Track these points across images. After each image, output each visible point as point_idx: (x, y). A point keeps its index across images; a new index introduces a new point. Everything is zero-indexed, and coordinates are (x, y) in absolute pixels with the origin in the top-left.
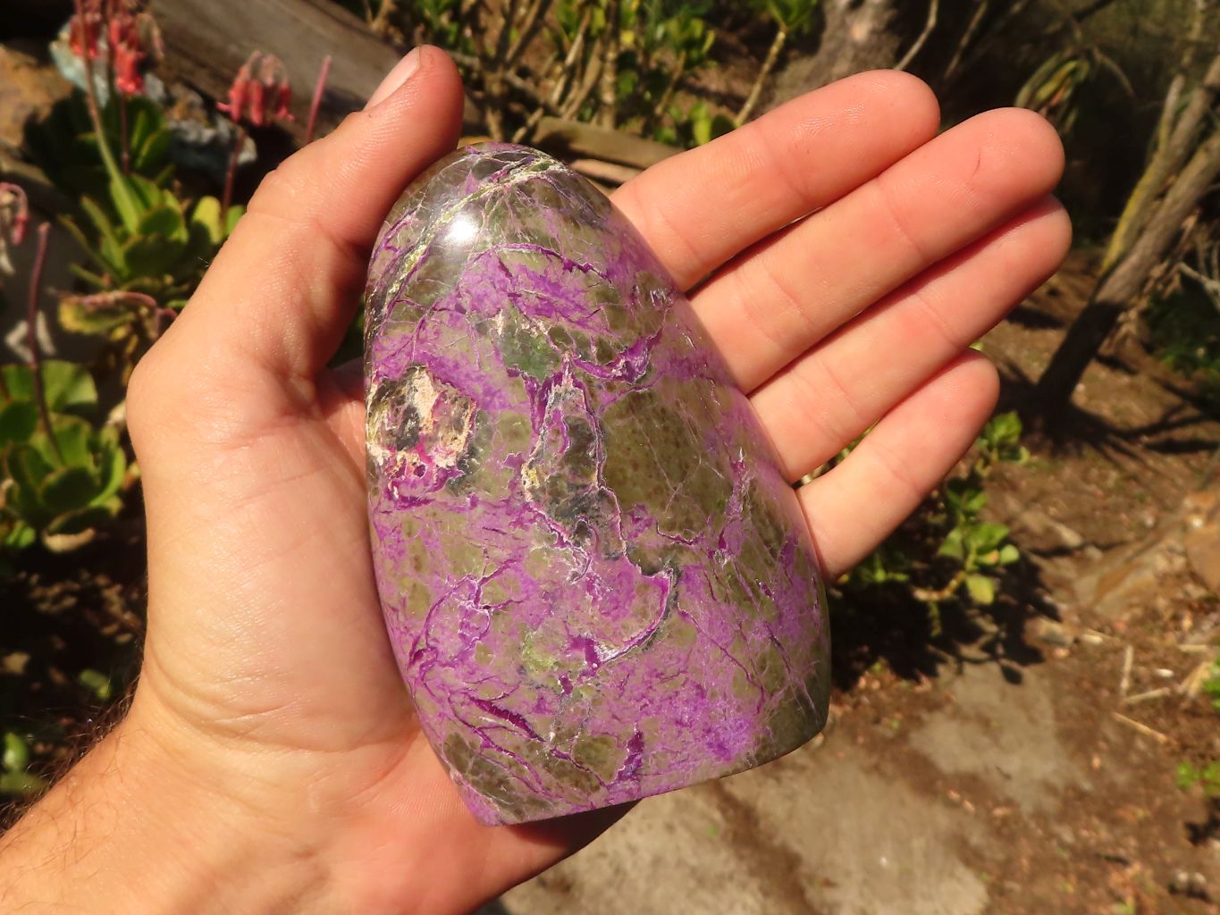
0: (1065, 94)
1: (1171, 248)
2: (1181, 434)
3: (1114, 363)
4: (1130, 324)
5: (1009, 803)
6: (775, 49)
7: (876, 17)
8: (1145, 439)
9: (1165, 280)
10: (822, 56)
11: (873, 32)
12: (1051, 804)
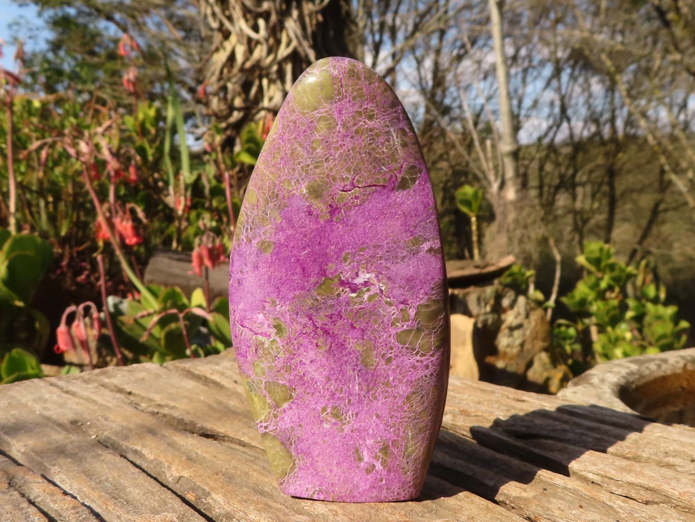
6: (474, 228)
7: (515, 184)
10: (499, 217)
11: (517, 191)
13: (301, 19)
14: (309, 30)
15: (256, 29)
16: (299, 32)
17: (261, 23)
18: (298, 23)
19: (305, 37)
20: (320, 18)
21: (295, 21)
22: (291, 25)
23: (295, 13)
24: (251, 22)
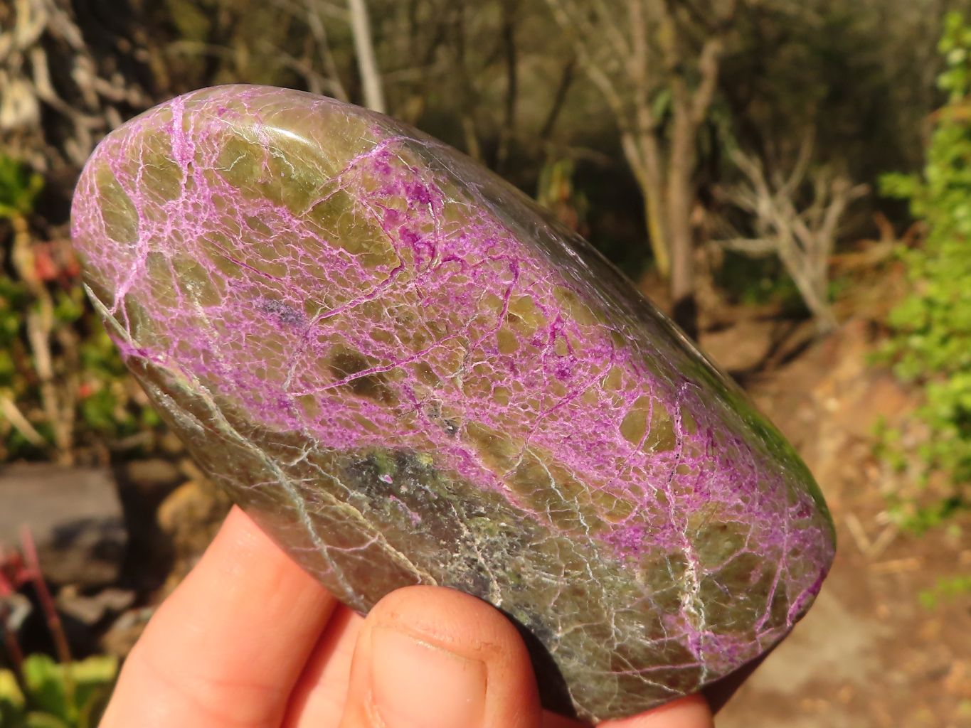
0: (566, 189)
1: (697, 236)
2: (791, 344)
3: (718, 327)
4: (709, 298)
5: (846, 683)
8: (772, 361)
9: (710, 256)
12: (874, 664)
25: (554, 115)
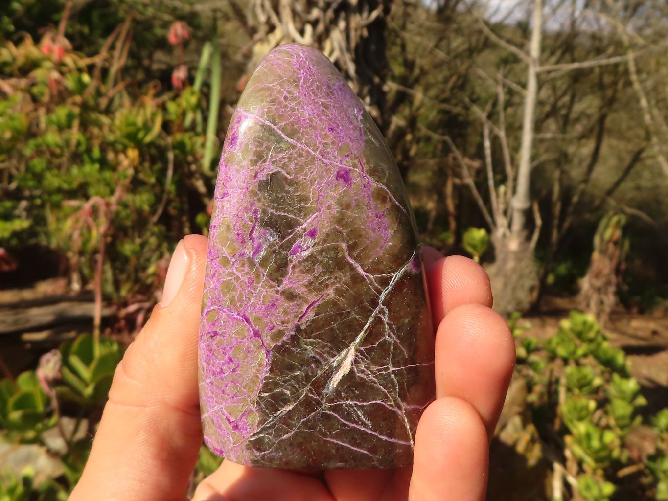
13: (347, 32)
14: (353, 44)
15: (302, 32)
16: (343, 44)
17: (309, 29)
18: (344, 35)
19: (348, 49)
20: (365, 33)
21: (341, 32)
22: (337, 36)
23: (342, 24)
24: (299, 25)
25: (617, 184)
